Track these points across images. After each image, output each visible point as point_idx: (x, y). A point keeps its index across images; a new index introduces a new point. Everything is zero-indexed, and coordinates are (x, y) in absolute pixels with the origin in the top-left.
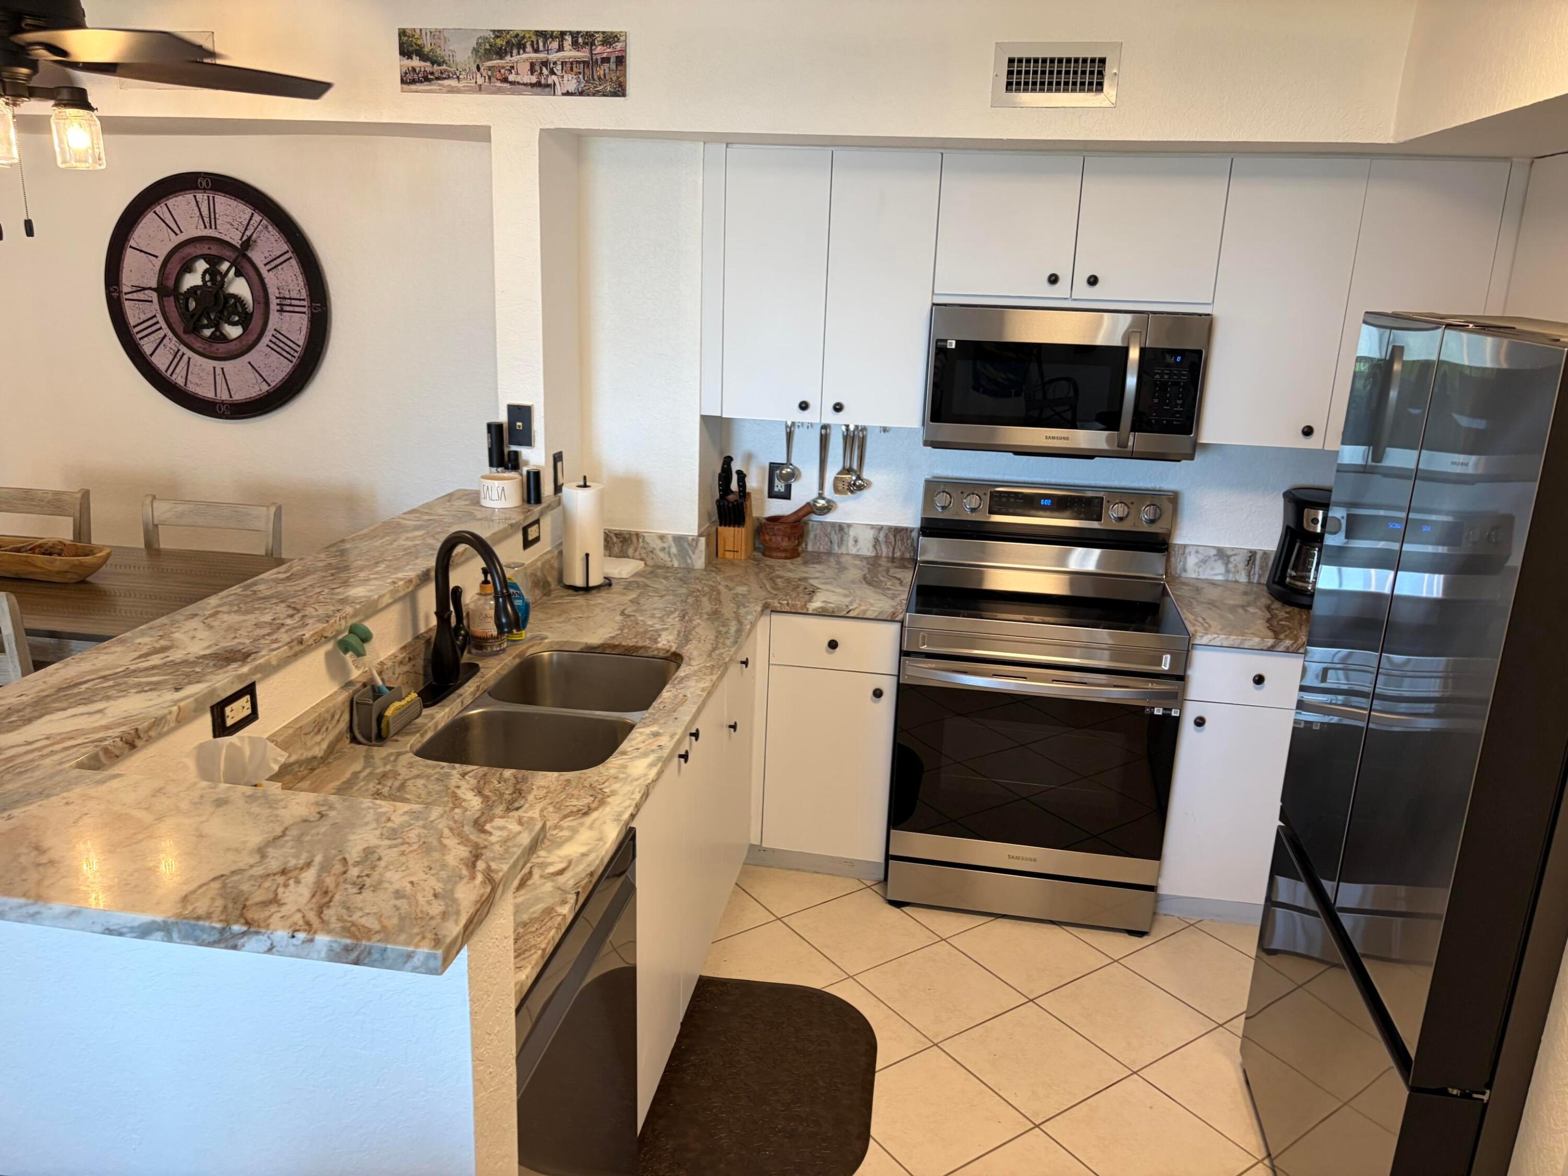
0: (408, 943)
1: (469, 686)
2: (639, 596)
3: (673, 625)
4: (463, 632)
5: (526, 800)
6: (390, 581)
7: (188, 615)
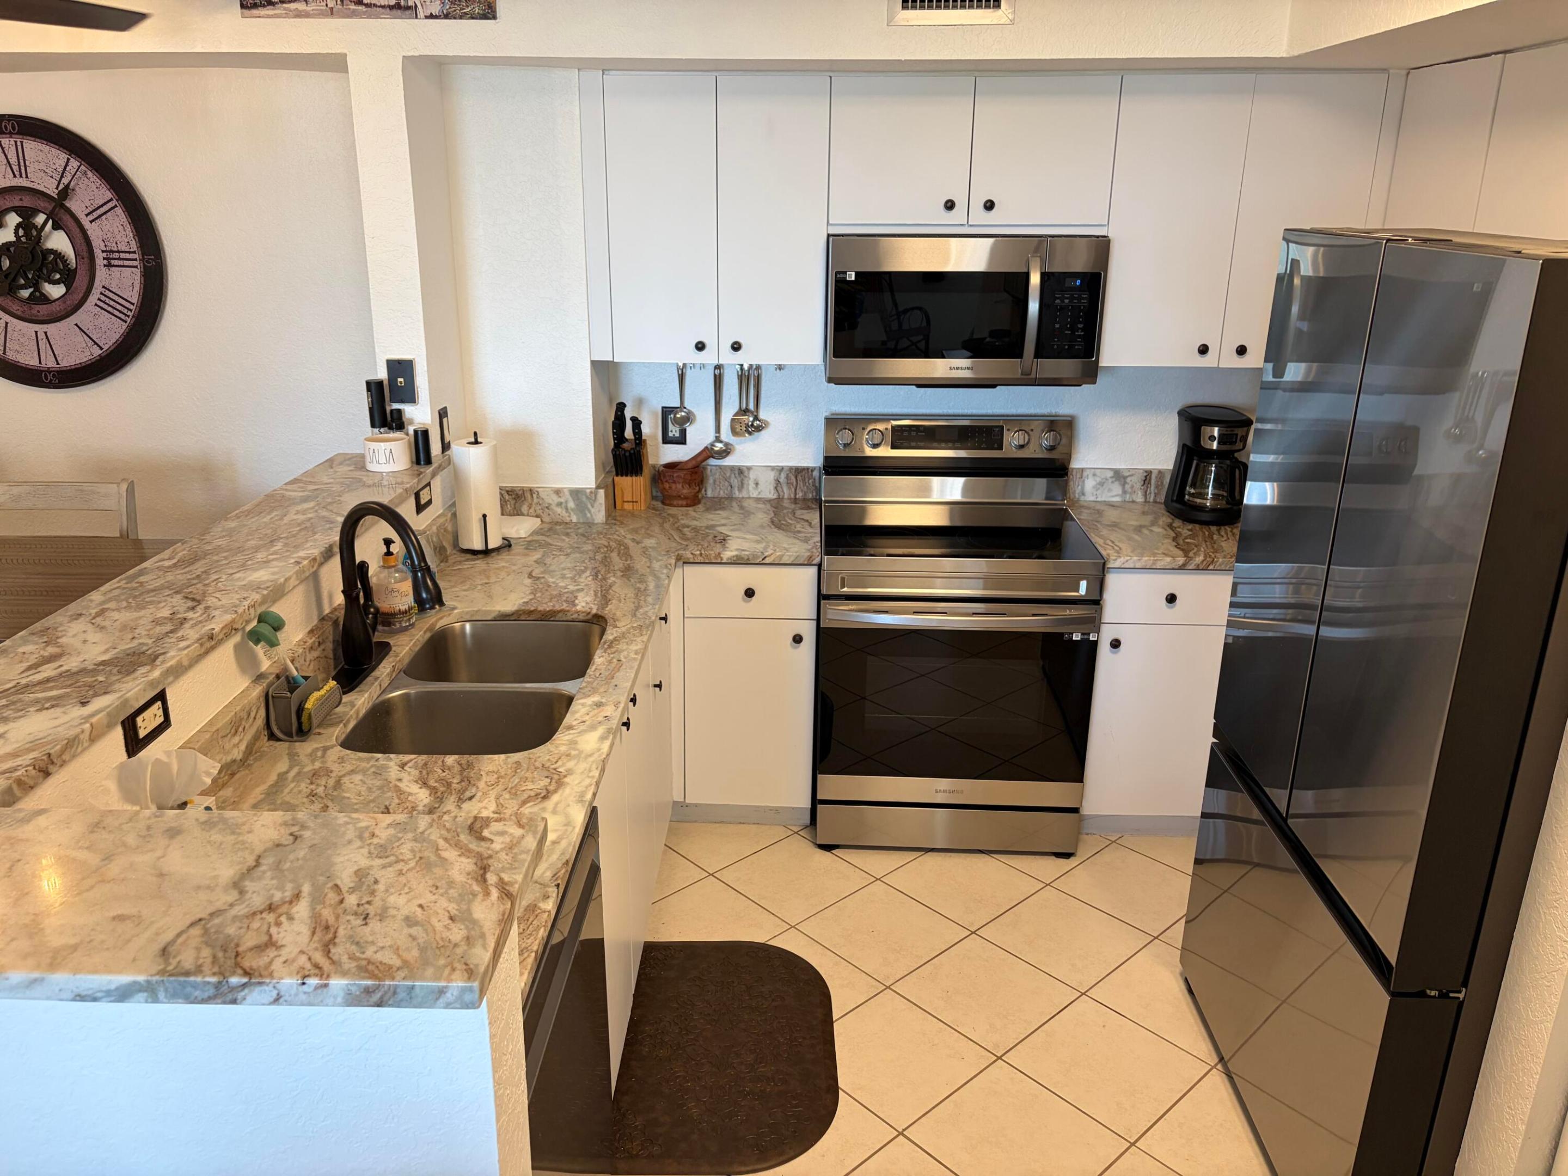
0: (437, 978)
1: (384, 667)
2: (543, 556)
3: (587, 585)
4: (372, 610)
5: (478, 788)
6: (292, 561)
7: (71, 616)
